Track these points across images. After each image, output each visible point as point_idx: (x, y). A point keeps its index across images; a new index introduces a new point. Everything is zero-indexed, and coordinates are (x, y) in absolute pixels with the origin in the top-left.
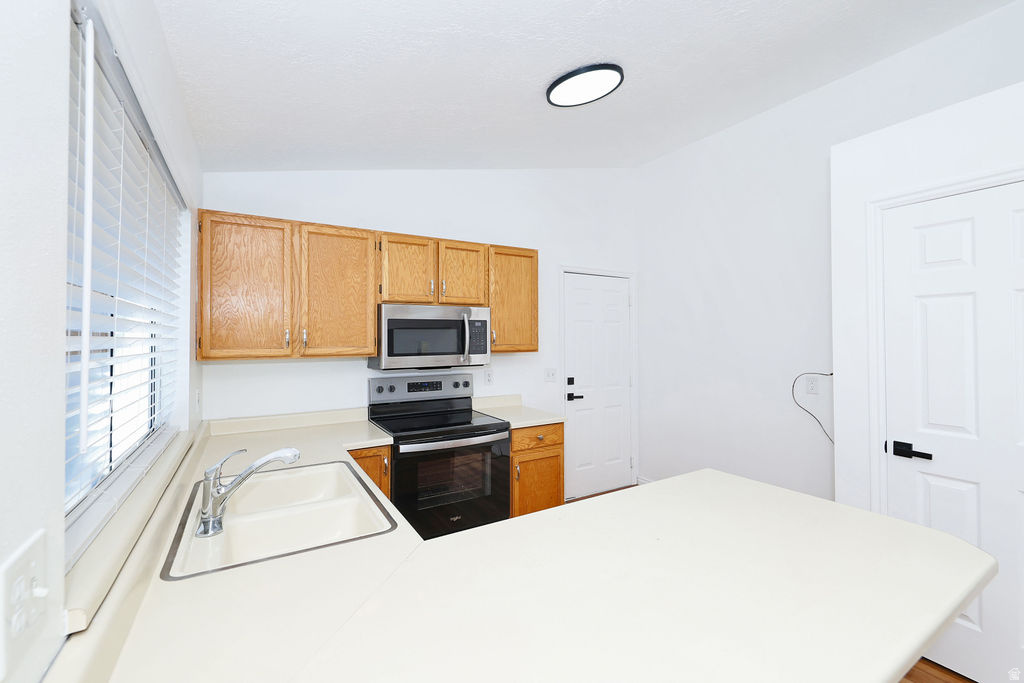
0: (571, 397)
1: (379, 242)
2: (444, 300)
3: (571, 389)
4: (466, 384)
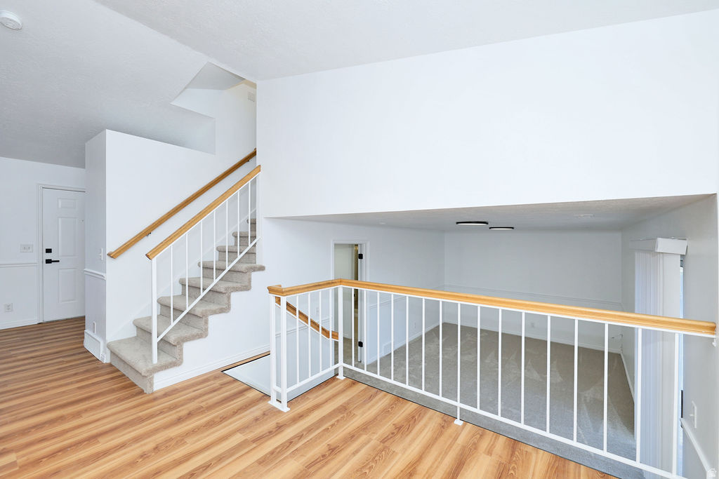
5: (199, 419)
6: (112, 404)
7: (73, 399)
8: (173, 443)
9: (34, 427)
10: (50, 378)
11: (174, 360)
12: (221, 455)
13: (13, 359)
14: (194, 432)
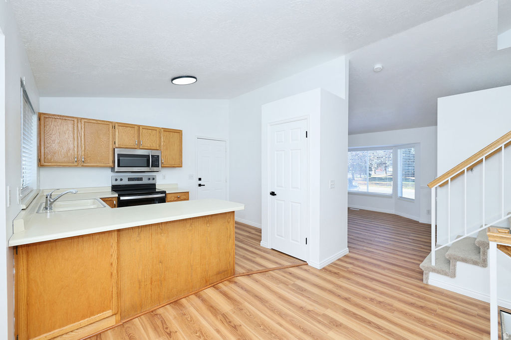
0: (200, 185)
1: (114, 126)
2: (142, 147)
3: (200, 182)
4: (154, 179)
5: (421, 314)
6: (403, 275)
7: (393, 263)
8: (389, 307)
9: (368, 262)
10: (404, 251)
11: (447, 271)
12: (393, 332)
13: (407, 237)
14: (406, 314)
